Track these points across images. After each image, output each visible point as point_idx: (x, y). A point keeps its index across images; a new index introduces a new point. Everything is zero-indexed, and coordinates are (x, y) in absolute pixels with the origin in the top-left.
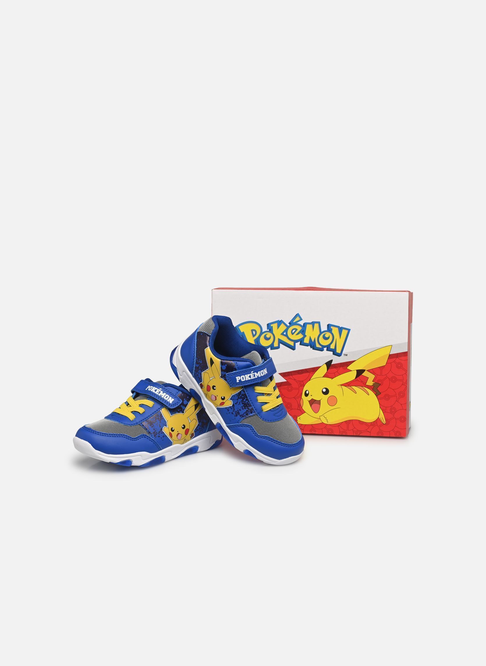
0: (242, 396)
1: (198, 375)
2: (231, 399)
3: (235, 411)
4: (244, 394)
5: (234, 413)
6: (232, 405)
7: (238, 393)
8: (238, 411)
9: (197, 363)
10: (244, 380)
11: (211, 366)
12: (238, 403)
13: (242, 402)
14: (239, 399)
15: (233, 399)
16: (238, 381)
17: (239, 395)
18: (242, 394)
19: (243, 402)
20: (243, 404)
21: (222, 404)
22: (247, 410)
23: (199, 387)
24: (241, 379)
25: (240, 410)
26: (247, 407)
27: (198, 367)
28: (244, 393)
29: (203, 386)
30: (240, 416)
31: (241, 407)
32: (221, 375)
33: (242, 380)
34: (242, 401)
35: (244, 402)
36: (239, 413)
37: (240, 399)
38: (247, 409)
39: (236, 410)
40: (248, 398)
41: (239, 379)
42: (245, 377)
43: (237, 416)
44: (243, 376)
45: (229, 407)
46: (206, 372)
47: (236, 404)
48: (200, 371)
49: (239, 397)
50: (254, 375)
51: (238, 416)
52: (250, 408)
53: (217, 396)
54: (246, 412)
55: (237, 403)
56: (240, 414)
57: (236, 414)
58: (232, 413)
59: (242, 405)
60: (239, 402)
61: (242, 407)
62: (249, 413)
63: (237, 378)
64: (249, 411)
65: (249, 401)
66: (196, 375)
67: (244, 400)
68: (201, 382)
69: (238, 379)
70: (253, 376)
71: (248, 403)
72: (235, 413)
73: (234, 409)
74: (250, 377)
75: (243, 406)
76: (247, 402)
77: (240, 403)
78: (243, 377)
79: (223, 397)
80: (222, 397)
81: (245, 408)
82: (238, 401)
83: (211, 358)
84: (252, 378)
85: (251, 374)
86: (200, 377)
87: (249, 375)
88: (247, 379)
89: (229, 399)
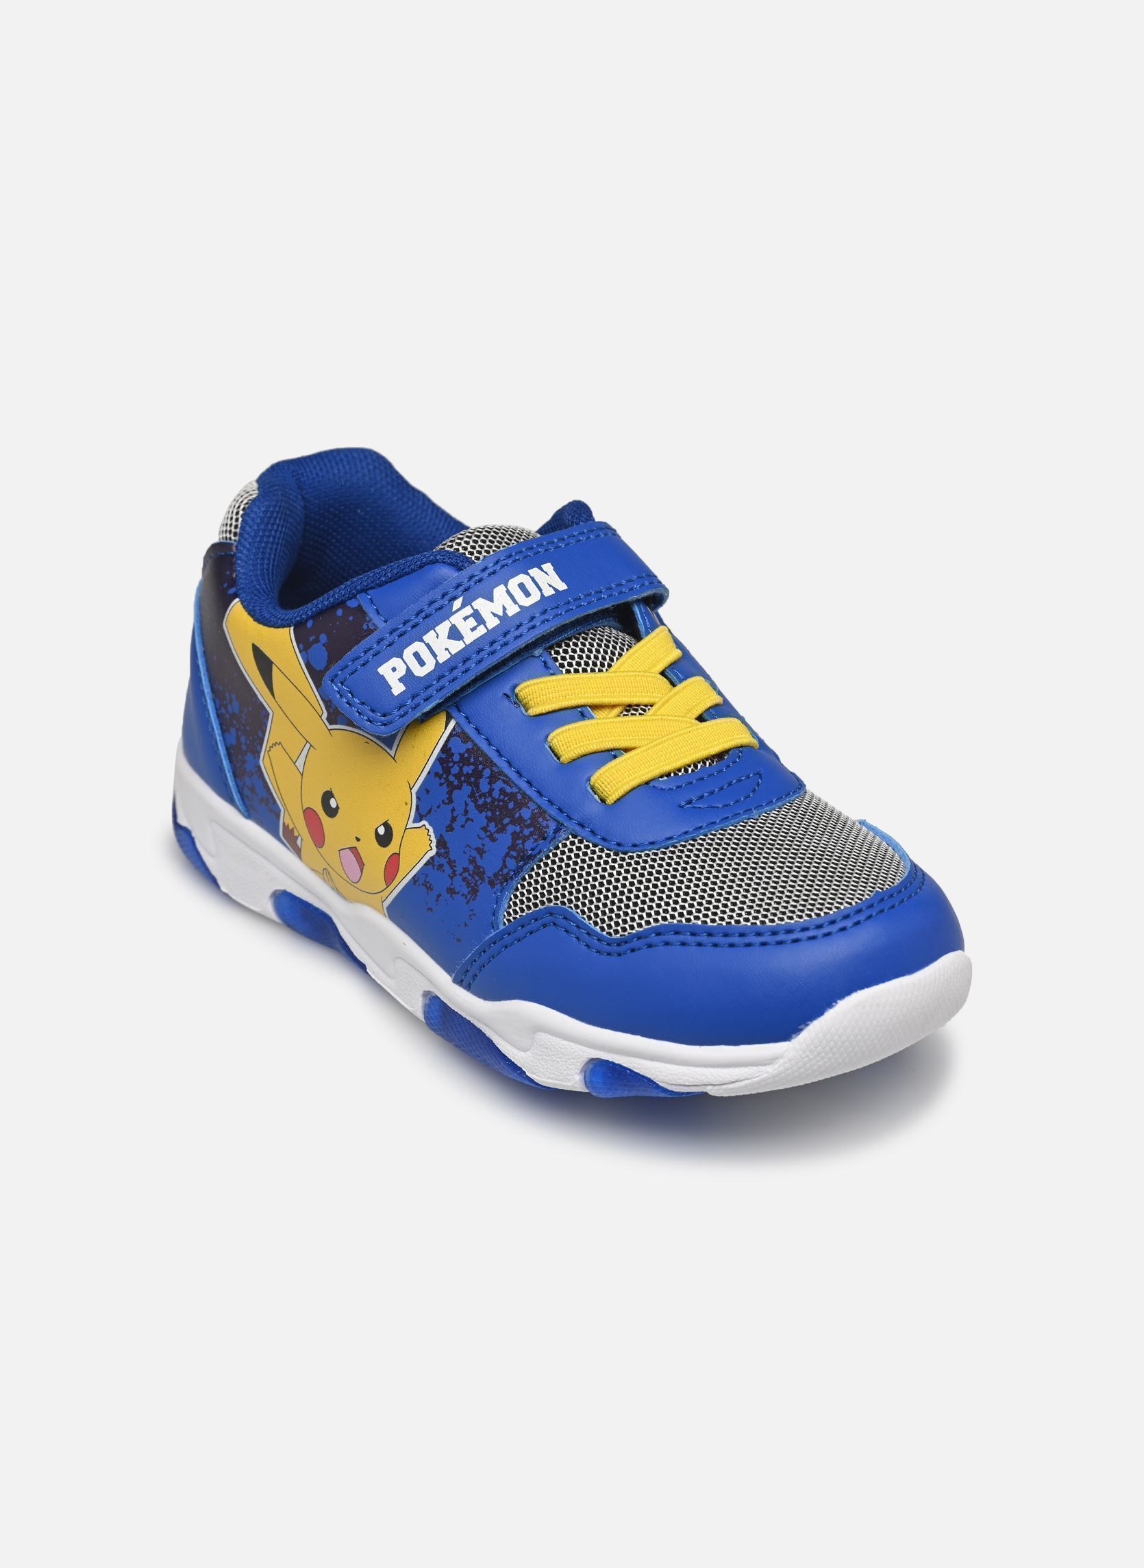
0: (461, 769)
1: (252, 790)
3: (459, 870)
4: (468, 750)
5: (458, 884)
6: (434, 845)
7: (439, 759)
8: (472, 861)
10: (430, 666)
11: (274, 693)
12: (461, 819)
13: (475, 802)
14: (456, 793)
15: (429, 812)
16: (398, 688)
17: (447, 771)
18: (456, 758)
19: (480, 802)
20: (480, 808)
21: (393, 865)
22: (515, 836)
23: (291, 859)
24: (408, 669)
25: (480, 851)
26: (511, 814)
27: (234, 742)
28: (469, 745)
29: (296, 833)
30: (492, 884)
31: (482, 834)
33: (420, 672)
34: (472, 795)
35: (484, 795)
36: (479, 872)
37: (459, 787)
38: (511, 828)
39: (462, 863)
40: (501, 763)
41: (402, 672)
42: (428, 646)
43: (474, 891)
44: (417, 646)
45: (426, 864)
46: (270, 744)
47: (450, 828)
48: (250, 763)
49: (450, 784)
50: (477, 615)
51: (484, 888)
52: (526, 813)
54: (513, 847)
55: (454, 819)
56: (489, 873)
57: (468, 885)
58: (451, 891)
59: (480, 819)
60: (459, 810)
61: (485, 829)
62: (529, 844)
63: (384, 670)
64: (526, 832)
65: (508, 782)
66: (247, 797)
67: (484, 786)
69: (392, 672)
70: (472, 622)
71: (508, 790)
72: (464, 879)
73: (451, 863)
74: (455, 634)
75: (490, 820)
76: (502, 791)
77: (466, 812)
78: (416, 655)
80: (376, 829)
81: (502, 829)
82: (453, 810)
83: (253, 646)
84: (470, 637)
85: (456, 619)
86: (266, 794)
87: (443, 628)
88: (443, 657)
89: (411, 825)
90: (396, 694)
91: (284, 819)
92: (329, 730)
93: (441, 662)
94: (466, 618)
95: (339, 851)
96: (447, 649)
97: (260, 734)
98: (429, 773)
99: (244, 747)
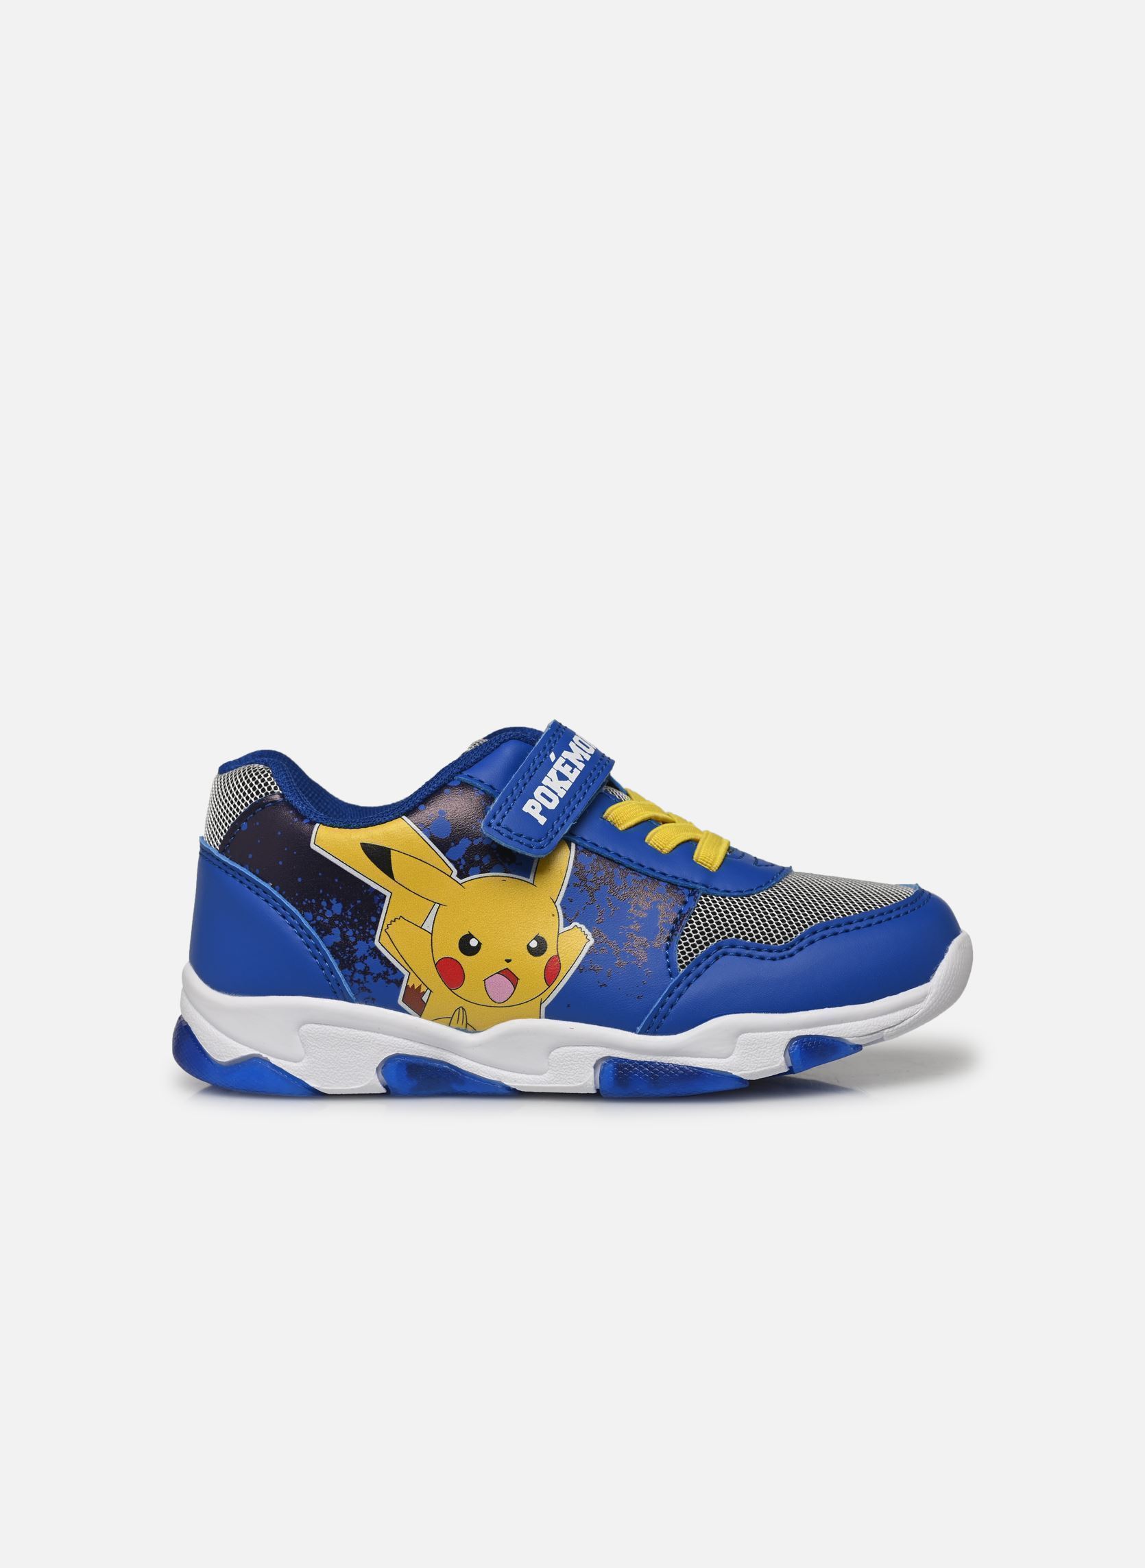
0: (597, 873)
1: (366, 972)
2: (567, 923)
9: (323, 930)
10: (556, 800)
11: (390, 874)
12: (610, 911)
14: (599, 893)
15: (577, 914)
16: (542, 820)
23: (409, 1020)
24: (542, 806)
27: (338, 939)
29: (423, 989)
32: (457, 867)
33: (552, 806)
41: (539, 808)
42: (547, 787)
44: (541, 789)
46: (387, 922)
47: (600, 919)
48: (361, 948)
50: (568, 763)
53: (508, 961)
55: (601, 913)
63: (527, 808)
66: (358, 981)
68: (399, 983)
69: (532, 808)
70: (568, 768)
74: (562, 777)
79: (534, 944)
80: (528, 946)
83: (361, 844)
84: (573, 777)
85: (558, 766)
86: (384, 969)
87: (552, 773)
88: (562, 794)
89: (562, 929)
90: (542, 824)
91: (409, 980)
92: (461, 884)
93: (562, 797)
94: (563, 765)
95: (485, 980)
96: (562, 788)
97: (374, 919)
98: (568, 886)
99: (352, 939)
